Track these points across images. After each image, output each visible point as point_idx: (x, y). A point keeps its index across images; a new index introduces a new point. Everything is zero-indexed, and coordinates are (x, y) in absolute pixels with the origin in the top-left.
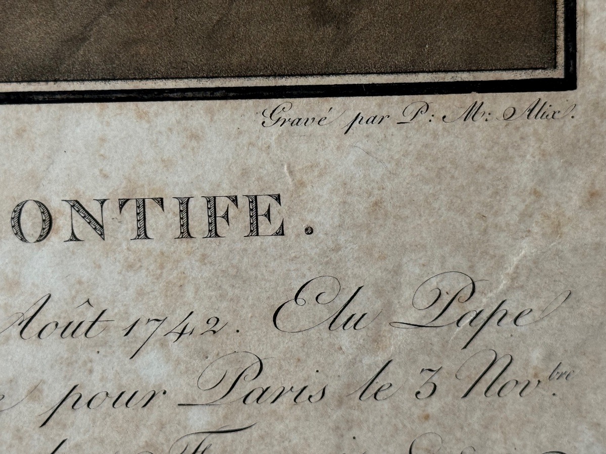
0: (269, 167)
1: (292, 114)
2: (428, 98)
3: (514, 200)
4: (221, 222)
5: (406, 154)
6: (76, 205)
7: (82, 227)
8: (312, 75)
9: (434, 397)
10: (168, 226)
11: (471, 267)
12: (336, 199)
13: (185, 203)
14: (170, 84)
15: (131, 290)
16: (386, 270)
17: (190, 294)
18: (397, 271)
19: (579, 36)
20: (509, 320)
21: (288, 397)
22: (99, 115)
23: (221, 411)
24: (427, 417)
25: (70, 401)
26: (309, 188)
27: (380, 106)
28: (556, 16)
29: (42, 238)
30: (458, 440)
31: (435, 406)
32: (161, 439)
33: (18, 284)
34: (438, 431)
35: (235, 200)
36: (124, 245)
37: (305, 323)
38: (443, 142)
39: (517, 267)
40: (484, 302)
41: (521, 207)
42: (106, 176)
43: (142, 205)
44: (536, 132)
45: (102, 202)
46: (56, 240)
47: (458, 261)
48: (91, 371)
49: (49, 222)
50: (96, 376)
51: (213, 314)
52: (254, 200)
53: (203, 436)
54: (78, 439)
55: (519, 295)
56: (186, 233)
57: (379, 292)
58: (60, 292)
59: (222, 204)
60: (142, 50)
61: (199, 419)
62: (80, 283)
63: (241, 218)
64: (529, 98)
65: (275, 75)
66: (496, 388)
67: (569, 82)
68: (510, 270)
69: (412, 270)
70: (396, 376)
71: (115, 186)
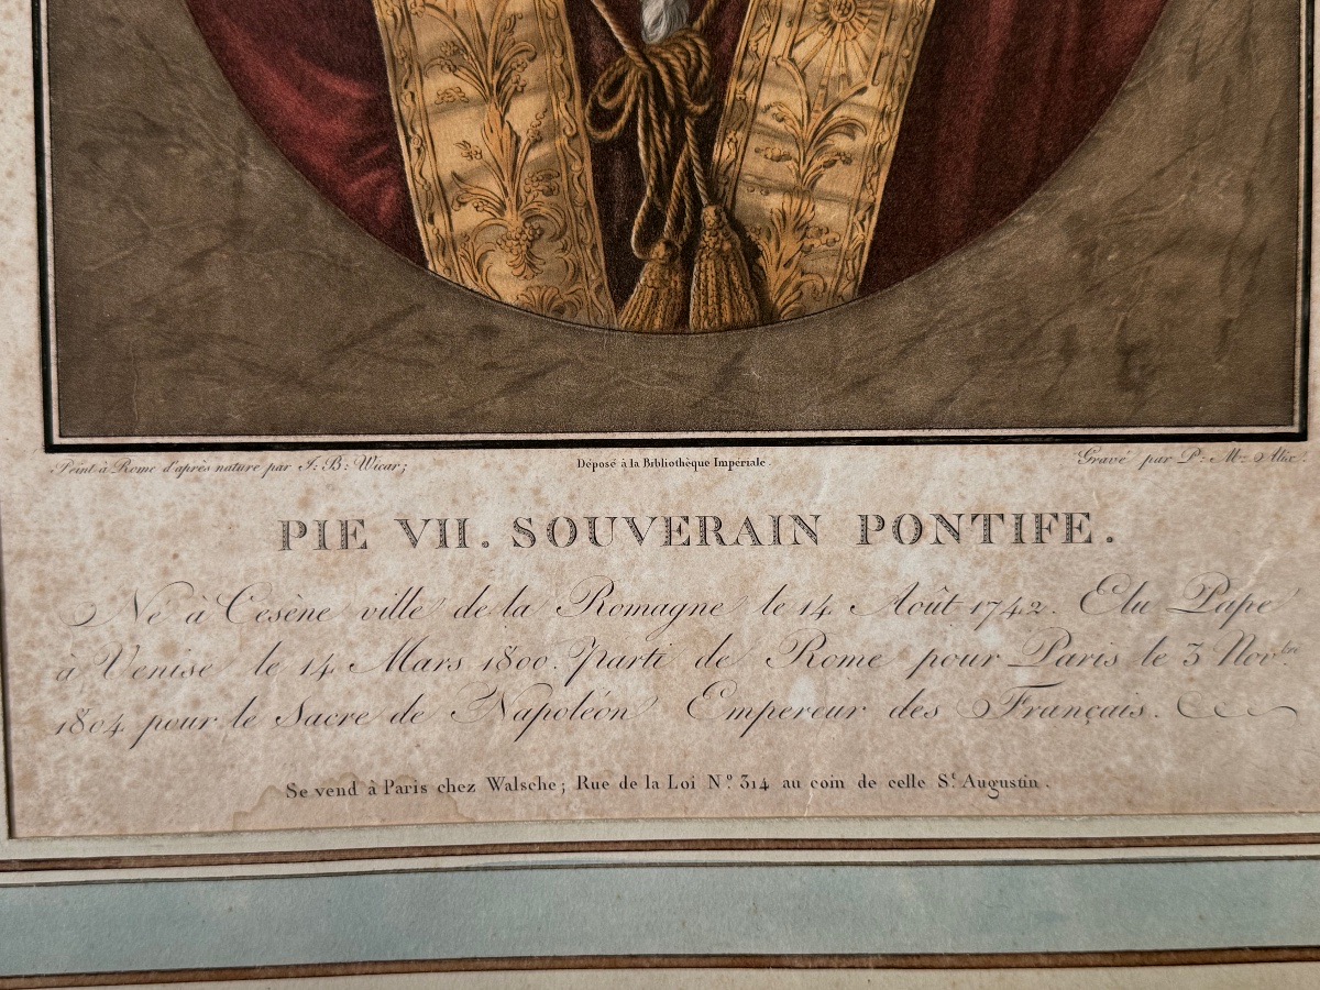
0: (1082, 493)
1: (1101, 455)
2: (1201, 445)
3: (1260, 521)
4: (1045, 532)
5: (1183, 485)
6: (941, 518)
7: (944, 533)
8: (1117, 427)
9: (1197, 665)
10: (1007, 534)
11: (1229, 569)
12: (1131, 517)
13: (1020, 518)
14: (1013, 432)
15: (978, 581)
16: (1165, 569)
17: (1020, 584)
18: (1173, 571)
19: (1310, 402)
20: (1254, 608)
21: (1090, 662)
22: (960, 454)
23: (1040, 671)
24: (1192, 679)
25: (929, 660)
26: (1111, 509)
27: (1165, 450)
28: (1293, 389)
29: (914, 541)
30: (1215, 697)
31: (1198, 671)
32: (995, 690)
33: (895, 574)
34: (1199, 689)
35: (1056, 516)
36: (974, 547)
37: (1104, 608)
38: (1211, 477)
39: (1261, 570)
40: (1236, 595)
41: (1266, 525)
42: (963, 498)
43: (988, 519)
44: (1278, 472)
45: (960, 516)
46: (924, 543)
47: (1219, 564)
48: (945, 639)
49: (920, 530)
50: (949, 643)
51: (1036, 599)
52: (1070, 517)
53: (1025, 689)
54: (934, 688)
55: (1262, 590)
56: (1020, 540)
57: (1160, 586)
58: (926, 581)
59: (1047, 519)
60: (994, 407)
61: (1023, 676)
62: (941, 574)
63: (1060, 529)
64: (1274, 446)
65: (1089, 427)
66: (1243, 658)
67: (1302, 436)
68: (1256, 572)
69: (1185, 570)
70: (1169, 648)
71: (969, 505)
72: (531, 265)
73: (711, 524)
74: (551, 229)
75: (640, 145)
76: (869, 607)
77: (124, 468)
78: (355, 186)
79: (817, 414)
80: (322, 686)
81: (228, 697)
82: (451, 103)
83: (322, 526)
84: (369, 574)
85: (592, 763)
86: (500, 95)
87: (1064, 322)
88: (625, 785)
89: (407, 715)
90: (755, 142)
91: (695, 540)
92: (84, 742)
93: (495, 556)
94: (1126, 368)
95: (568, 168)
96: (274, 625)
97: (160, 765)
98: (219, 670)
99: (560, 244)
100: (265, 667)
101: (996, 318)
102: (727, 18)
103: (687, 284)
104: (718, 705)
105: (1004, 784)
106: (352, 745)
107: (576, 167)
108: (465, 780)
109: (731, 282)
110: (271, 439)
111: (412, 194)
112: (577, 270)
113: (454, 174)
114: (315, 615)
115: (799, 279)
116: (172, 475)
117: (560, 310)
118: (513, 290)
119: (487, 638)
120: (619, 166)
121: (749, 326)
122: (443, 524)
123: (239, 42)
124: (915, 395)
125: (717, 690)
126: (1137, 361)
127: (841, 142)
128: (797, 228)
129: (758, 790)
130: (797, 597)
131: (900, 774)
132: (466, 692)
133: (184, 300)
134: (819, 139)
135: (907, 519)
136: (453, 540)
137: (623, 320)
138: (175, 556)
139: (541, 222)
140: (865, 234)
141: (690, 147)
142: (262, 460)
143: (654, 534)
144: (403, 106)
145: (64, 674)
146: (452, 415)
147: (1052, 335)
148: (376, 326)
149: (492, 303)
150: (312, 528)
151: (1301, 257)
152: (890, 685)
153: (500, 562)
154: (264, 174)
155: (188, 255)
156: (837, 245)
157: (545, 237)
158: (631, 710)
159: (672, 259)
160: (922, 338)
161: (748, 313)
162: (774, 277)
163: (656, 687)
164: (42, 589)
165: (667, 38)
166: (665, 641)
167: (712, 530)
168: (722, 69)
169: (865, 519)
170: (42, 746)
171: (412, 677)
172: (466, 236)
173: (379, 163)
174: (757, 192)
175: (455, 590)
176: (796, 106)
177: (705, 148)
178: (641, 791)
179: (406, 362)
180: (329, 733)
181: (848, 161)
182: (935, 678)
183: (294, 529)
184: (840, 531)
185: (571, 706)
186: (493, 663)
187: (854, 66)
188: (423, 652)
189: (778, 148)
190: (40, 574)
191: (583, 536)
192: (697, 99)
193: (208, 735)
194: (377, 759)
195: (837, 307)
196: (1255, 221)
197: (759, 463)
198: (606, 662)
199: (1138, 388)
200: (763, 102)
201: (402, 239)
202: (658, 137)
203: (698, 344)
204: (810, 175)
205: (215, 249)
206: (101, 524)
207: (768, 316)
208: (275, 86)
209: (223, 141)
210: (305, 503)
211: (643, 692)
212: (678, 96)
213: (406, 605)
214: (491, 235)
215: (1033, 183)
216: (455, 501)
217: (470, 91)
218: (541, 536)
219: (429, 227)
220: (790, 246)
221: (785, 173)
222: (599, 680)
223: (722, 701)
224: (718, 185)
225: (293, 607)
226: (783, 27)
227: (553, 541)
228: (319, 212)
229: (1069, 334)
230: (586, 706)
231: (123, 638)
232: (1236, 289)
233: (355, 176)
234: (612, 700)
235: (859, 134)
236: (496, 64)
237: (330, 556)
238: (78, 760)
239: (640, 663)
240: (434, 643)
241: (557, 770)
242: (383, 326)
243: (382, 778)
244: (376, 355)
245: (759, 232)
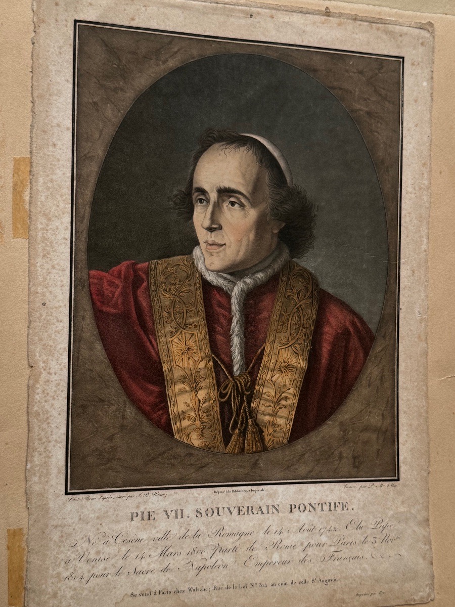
0: (345, 496)
1: (350, 486)
2: (374, 483)
4: (337, 508)
5: (370, 494)
6: (310, 504)
7: (312, 509)
8: (353, 478)
9: (376, 543)
10: (327, 509)
11: (382, 516)
12: (357, 503)
13: (330, 504)
14: (328, 480)
15: (320, 522)
16: (366, 517)
17: (331, 523)
18: (368, 517)
19: (400, 471)
20: (389, 527)
21: (349, 544)
22: (315, 486)
23: (337, 547)
24: (374, 548)
25: (309, 546)
26: (353, 501)
27: (365, 484)
28: (396, 467)
29: (304, 511)
30: (380, 552)
31: (376, 545)
32: (326, 553)
33: (299, 521)
34: (377, 550)
35: (339, 503)
36: (319, 512)
38: (376, 491)
40: (384, 523)
41: (390, 504)
42: (316, 498)
43: (322, 504)
44: (393, 489)
45: (315, 504)
46: (306, 512)
47: (380, 515)
48: (313, 539)
49: (305, 508)
51: (335, 527)
52: (343, 503)
53: (333, 553)
54: (310, 554)
55: (390, 522)
56: (330, 510)
57: (366, 521)
58: (307, 522)
59: (337, 504)
60: (323, 473)
61: (333, 549)
62: (311, 521)
63: (340, 507)
64: (391, 483)
65: (346, 478)
66: (387, 541)
67: (398, 480)
68: (389, 517)
69: (371, 517)
70: (368, 539)
71: (316, 501)
72: (203, 436)
73: (250, 508)
74: (208, 425)
75: (232, 402)
76: (292, 531)
77: (88, 499)
78: (155, 415)
79: (278, 476)
80: (141, 562)
81: (115, 567)
82: (183, 392)
83: (143, 513)
84: (155, 527)
85: (218, 582)
86: (196, 390)
87: (339, 450)
88: (227, 588)
89: (166, 570)
90: (262, 402)
91: (246, 513)
92: (72, 583)
93: (191, 520)
94: (355, 462)
95: (213, 409)
96: (128, 544)
97: (94, 589)
98: (112, 558)
99: (210, 430)
100: (125, 557)
101: (323, 449)
102: (256, 369)
103: (244, 441)
104: (253, 562)
105: (329, 581)
106: (150, 580)
107: (215, 409)
108: (182, 588)
109: (255, 439)
110: (129, 488)
111: (171, 417)
112: (215, 437)
113: (182, 411)
114: (140, 541)
115: (273, 439)
116: (101, 500)
117: (210, 448)
118: (197, 443)
119: (189, 545)
120: (226, 408)
121: (260, 452)
122: (176, 511)
123: (125, 376)
124: (303, 470)
125: (252, 558)
126: (357, 460)
127: (284, 402)
128: (272, 425)
129: (264, 587)
130: (274, 528)
131: (302, 580)
132: (182, 562)
133: (107, 449)
134: (278, 402)
135: (302, 505)
136: (179, 516)
137: (227, 451)
138: (101, 524)
139: (205, 424)
140: (290, 427)
141: (245, 403)
142: (127, 495)
143: (235, 512)
144: (170, 393)
145: (67, 562)
146: (180, 479)
147: (337, 453)
148: (160, 454)
149: (192, 447)
150: (140, 514)
151: (396, 432)
152: (298, 554)
153: (192, 522)
154: (131, 412)
155: (109, 436)
156: (283, 430)
157: (206, 428)
158: (229, 565)
159: (240, 433)
160: (304, 454)
161: (260, 448)
162: (267, 438)
163: (236, 558)
164: (62, 536)
165: (239, 374)
166: (238, 544)
167: (251, 510)
168: (254, 383)
169: (291, 505)
170: (60, 585)
171: (167, 558)
172: (185, 428)
173: (162, 408)
174: (262, 415)
175: (179, 531)
176: (273, 393)
177: (249, 403)
178: (231, 589)
179: (168, 464)
180: (143, 576)
181: (285, 407)
182: (310, 551)
183: (135, 515)
184: (284, 509)
185: (212, 565)
186: (190, 553)
187: (287, 383)
188: (171, 550)
189: (268, 404)
190: (62, 532)
191: (215, 514)
192: (247, 390)
193: (108, 579)
194: (157, 584)
195: (282, 446)
196: (385, 423)
197: (263, 490)
198: (222, 551)
199: (358, 467)
200: (264, 392)
201: (167, 429)
202: (237, 400)
203: (247, 456)
204: (276, 411)
205: (116, 434)
206: (80, 516)
207: (265, 449)
208: (134, 387)
209: (119, 403)
210: (138, 507)
211: (232, 559)
212: (242, 390)
213: (166, 536)
214: (192, 428)
215: (331, 414)
216: (180, 504)
217: (188, 388)
218: (204, 514)
219: (175, 426)
220: (271, 430)
221: (269, 410)
222: (219, 556)
223: (254, 561)
224: (252, 414)
225: (133, 539)
226: (269, 372)
227: (207, 515)
228: (145, 422)
229: (341, 453)
230: (216, 565)
231: (85, 550)
232: (380, 441)
233: (155, 412)
234: (223, 562)
235: (288, 400)
236: (195, 381)
237: (144, 522)
238: (70, 588)
239: (231, 551)
240: (173, 547)
241: (208, 584)
242: (161, 454)
243: (159, 589)
244: (159, 462)
245: (263, 426)
